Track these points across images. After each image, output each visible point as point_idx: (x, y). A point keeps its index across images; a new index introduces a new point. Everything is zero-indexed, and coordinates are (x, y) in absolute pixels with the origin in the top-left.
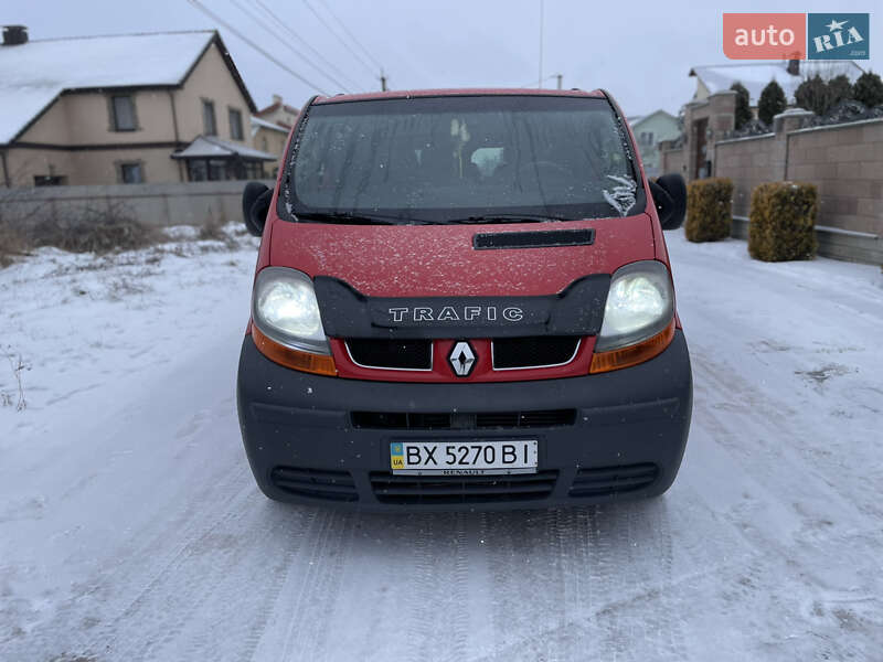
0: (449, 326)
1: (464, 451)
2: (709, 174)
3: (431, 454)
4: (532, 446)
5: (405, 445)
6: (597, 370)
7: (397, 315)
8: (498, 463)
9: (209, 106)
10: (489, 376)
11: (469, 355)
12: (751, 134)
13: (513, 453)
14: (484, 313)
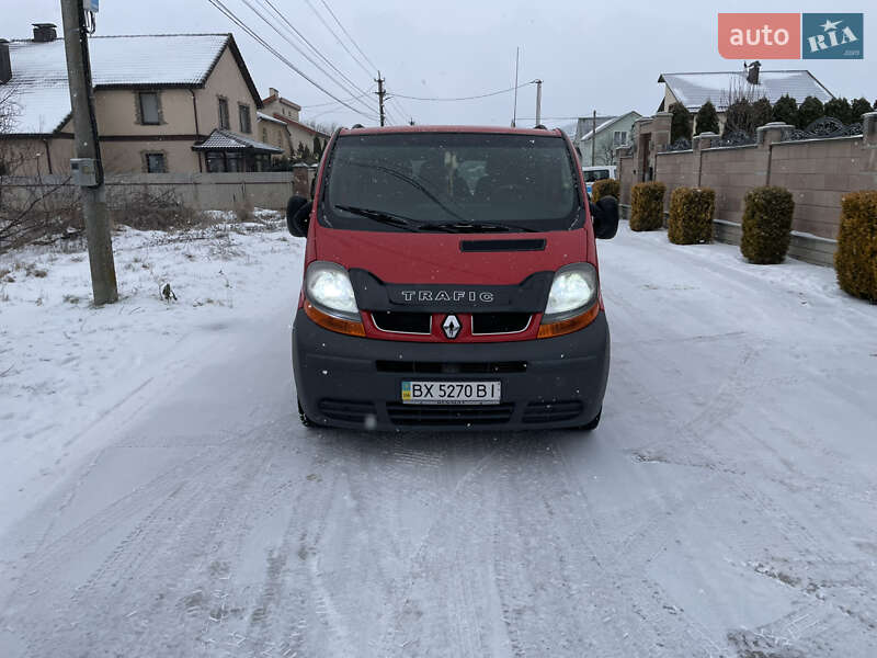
0: (443, 304)
1: (451, 388)
2: (651, 179)
3: (429, 390)
4: (497, 385)
5: (412, 383)
6: (542, 336)
7: (408, 296)
8: (474, 397)
9: (223, 102)
10: (470, 339)
11: (456, 324)
12: (681, 148)
13: (484, 390)
14: (467, 296)
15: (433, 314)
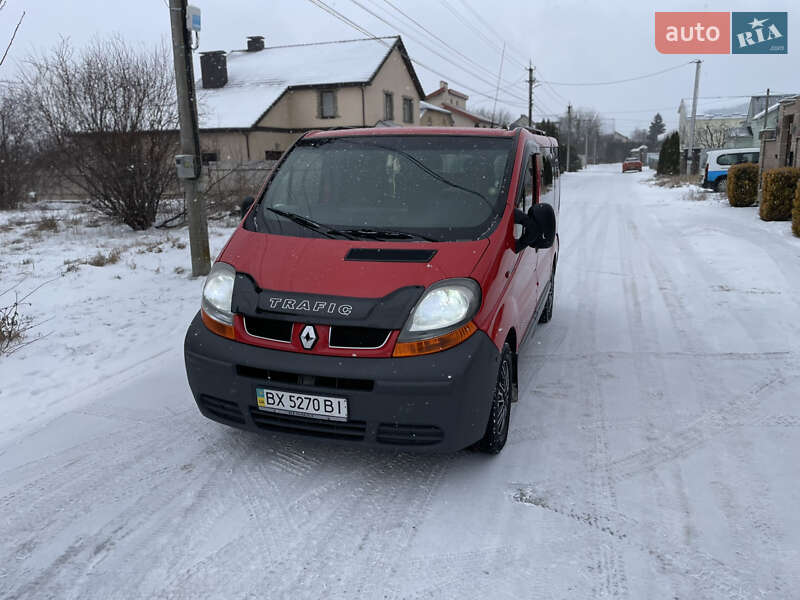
0: (302, 314)
1: (300, 400)
3: (280, 399)
4: (344, 403)
5: (266, 391)
6: (399, 355)
7: (273, 303)
8: (322, 411)
10: (326, 351)
11: (313, 335)
13: (331, 406)
14: (327, 306)
15: (296, 323)
